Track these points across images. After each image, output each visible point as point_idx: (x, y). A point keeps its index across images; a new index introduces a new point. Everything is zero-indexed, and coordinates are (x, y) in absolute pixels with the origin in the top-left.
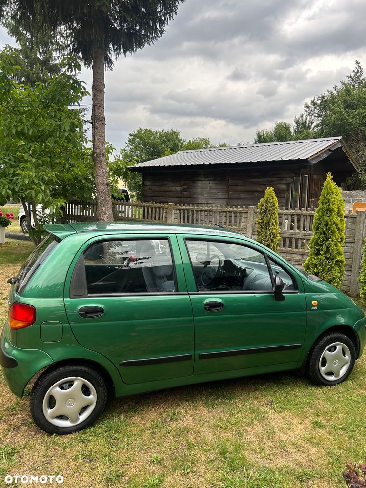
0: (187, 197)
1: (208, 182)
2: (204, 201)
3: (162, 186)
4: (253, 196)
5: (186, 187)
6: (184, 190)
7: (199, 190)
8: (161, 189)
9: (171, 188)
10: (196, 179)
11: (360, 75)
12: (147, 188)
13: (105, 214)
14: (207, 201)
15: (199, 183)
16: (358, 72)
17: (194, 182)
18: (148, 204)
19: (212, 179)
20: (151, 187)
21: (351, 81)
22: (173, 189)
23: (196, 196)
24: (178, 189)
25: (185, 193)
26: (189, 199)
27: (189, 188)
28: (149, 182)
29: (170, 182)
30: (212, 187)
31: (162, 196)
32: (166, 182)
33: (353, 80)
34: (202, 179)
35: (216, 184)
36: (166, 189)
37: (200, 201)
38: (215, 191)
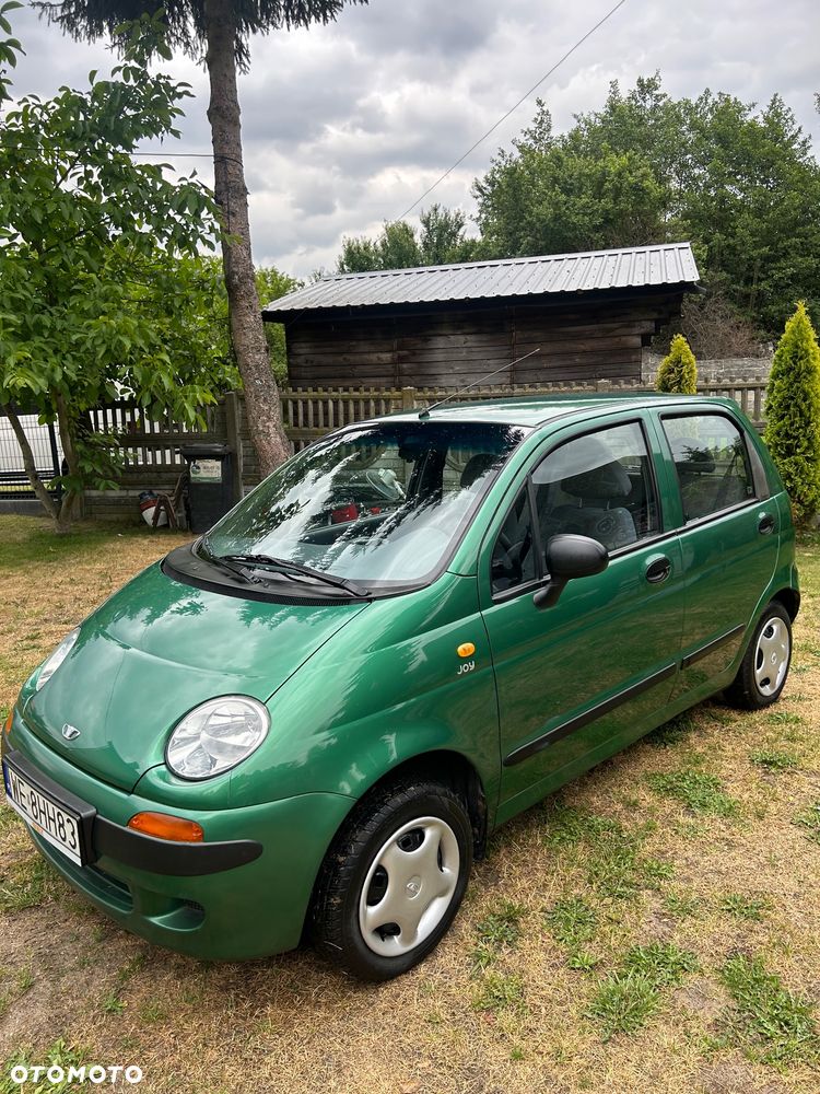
0: (410, 376)
1: (462, 338)
2: (454, 381)
3: (341, 354)
4: (569, 362)
5: (405, 352)
6: (402, 359)
7: (439, 356)
8: (341, 359)
9: (366, 356)
10: (432, 332)
11: (548, 130)
12: (300, 360)
13: (269, 419)
14: (463, 381)
15: (440, 342)
16: (542, 121)
17: (426, 339)
18: (346, 393)
19: (472, 330)
20: (311, 357)
21: (531, 141)
22: (374, 357)
23: (433, 371)
24: (386, 357)
25: (405, 366)
26: (417, 378)
27: (414, 354)
28: (303, 345)
29: (362, 343)
30: (473, 349)
31: (344, 377)
32: (354, 343)
33: (535, 138)
34: (444, 332)
35: (481, 341)
36: (352, 358)
37: (444, 381)
38: (480, 356)
